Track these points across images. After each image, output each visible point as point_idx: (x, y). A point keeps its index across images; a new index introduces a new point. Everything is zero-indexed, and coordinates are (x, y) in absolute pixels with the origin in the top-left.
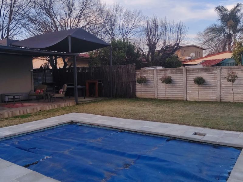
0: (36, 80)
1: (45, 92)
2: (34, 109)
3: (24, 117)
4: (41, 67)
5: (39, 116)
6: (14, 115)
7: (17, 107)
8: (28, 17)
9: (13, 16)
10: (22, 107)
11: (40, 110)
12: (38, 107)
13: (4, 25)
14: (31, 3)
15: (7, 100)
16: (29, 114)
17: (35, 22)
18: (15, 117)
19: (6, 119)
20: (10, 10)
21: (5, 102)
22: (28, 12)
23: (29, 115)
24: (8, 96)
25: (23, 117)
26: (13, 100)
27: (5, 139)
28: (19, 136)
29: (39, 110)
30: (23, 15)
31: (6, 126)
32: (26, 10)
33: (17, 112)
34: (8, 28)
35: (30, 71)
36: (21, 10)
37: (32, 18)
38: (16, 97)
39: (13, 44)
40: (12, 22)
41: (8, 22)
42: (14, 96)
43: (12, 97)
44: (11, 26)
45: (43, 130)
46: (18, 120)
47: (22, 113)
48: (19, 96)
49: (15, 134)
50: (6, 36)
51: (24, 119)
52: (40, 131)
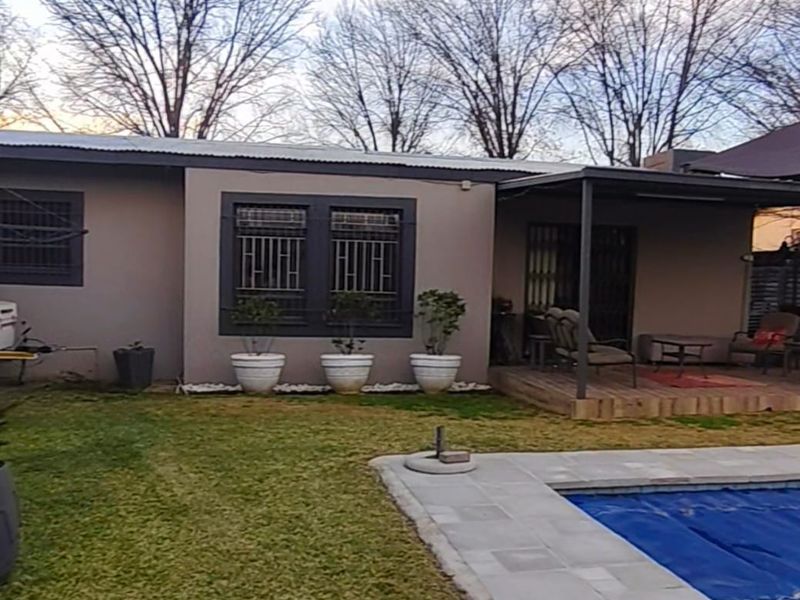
0: (758, 294)
1: (791, 341)
2: (746, 403)
3: (713, 427)
4: (784, 244)
5: (764, 429)
6: (679, 411)
7: (690, 385)
8: (748, 64)
9: (693, 69)
10: (705, 385)
11: (769, 409)
12: (762, 394)
13: (662, 102)
14: (764, 12)
15: (656, 356)
16: (729, 415)
17: (769, 79)
18: (684, 420)
19: (656, 421)
20: (689, 47)
21: (650, 362)
22: (750, 44)
23: (729, 421)
24: (662, 343)
25: (708, 423)
26: (676, 359)
27: (652, 490)
28: (700, 488)
29: (764, 406)
30: (729, 62)
31: (656, 446)
32: (740, 42)
33: (690, 402)
34: (675, 112)
35: (742, 258)
36: (725, 42)
37: (759, 66)
38: (687, 350)
39: (694, 164)
40: (689, 88)
41: (675, 91)
42: (682, 347)
43: (676, 349)
44: (684, 105)
45: (783, 486)
46: (692, 432)
47: (704, 410)
48: (699, 348)
49: (686, 480)
50: (665, 138)
51: (711, 431)
52: (770, 486)
